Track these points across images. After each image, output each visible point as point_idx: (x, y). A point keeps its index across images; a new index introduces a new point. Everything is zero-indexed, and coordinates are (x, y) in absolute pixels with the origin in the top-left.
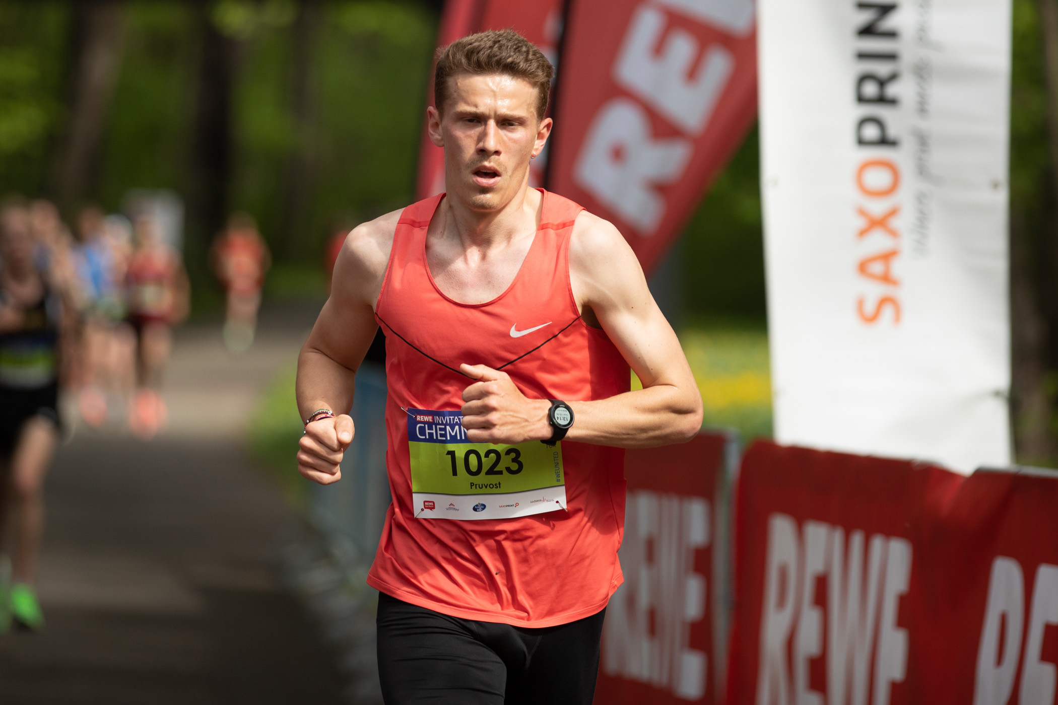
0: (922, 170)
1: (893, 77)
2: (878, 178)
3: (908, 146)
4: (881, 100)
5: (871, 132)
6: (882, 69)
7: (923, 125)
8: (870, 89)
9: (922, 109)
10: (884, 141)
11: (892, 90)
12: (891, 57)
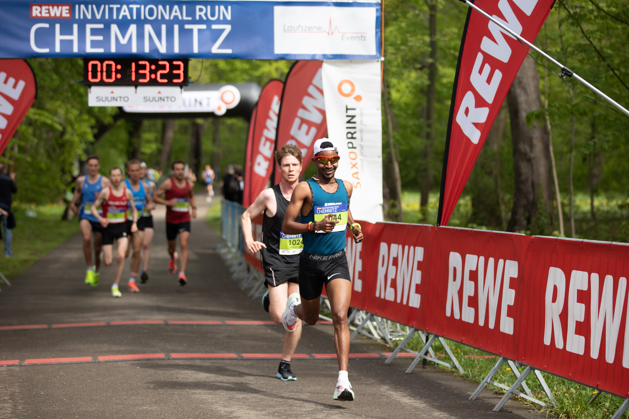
0: (362, 153)
1: (355, 132)
2: (353, 156)
3: (358, 148)
4: (352, 138)
5: (350, 145)
6: (352, 131)
7: (362, 143)
8: (350, 135)
9: (362, 140)
10: (353, 148)
11: (354, 136)
12: (355, 128)
